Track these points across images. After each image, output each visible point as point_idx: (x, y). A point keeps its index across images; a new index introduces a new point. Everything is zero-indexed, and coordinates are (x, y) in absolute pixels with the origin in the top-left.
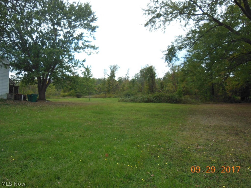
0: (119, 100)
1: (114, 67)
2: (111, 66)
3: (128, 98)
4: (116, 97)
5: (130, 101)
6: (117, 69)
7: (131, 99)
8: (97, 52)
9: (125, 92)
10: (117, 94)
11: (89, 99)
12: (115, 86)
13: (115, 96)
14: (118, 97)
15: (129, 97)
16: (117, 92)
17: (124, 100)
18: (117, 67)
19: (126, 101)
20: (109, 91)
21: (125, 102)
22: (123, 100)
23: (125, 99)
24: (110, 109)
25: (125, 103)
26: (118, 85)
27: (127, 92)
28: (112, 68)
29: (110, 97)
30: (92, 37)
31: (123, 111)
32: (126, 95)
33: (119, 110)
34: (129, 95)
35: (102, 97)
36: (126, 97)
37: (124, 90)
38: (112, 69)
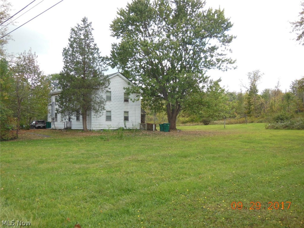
0: (267, 127)
1: (255, 75)
2: (250, 73)
3: (280, 124)
4: (261, 122)
5: (284, 128)
6: (260, 76)
7: (285, 124)
8: (235, 67)
9: (276, 115)
10: (263, 117)
11: (223, 126)
12: (259, 105)
13: (260, 120)
14: (265, 122)
15: (282, 121)
16: (262, 113)
17: (275, 127)
18: (259, 74)
19: (277, 128)
20: (249, 113)
21: (275, 129)
22: (273, 126)
23: (277, 126)
24: (259, 138)
25: (277, 130)
26: (263, 103)
27: (279, 114)
28: (252, 75)
29: (252, 122)
30: (227, 50)
31: (274, 140)
32: (277, 120)
33: (270, 140)
34: (282, 119)
35: (240, 123)
36: (277, 122)
37: (273, 111)
38: (251, 77)
